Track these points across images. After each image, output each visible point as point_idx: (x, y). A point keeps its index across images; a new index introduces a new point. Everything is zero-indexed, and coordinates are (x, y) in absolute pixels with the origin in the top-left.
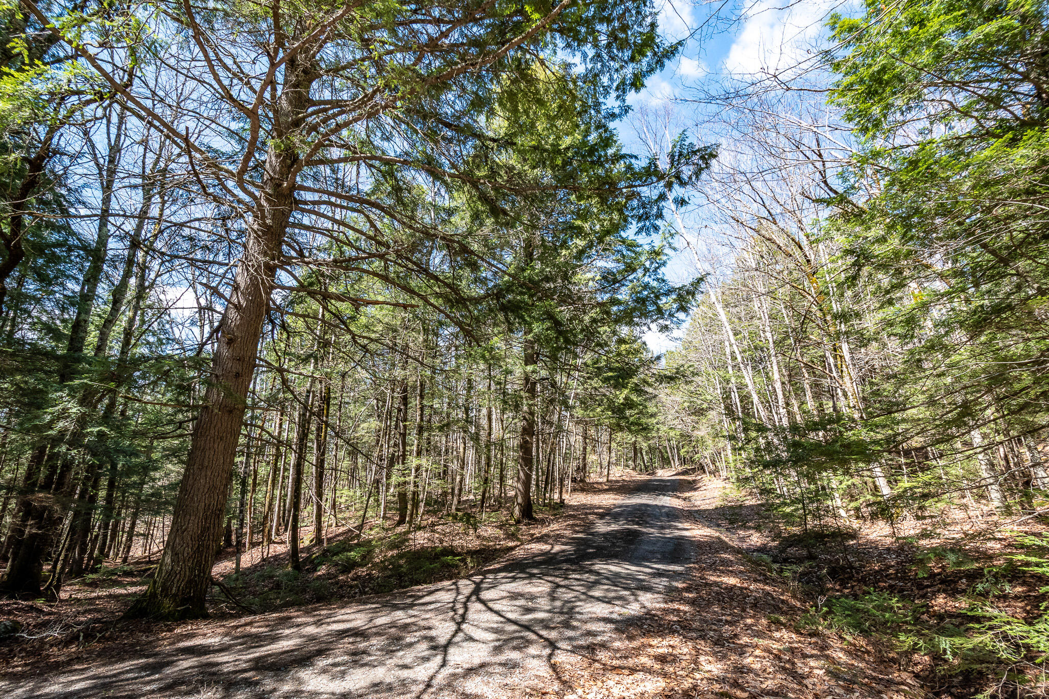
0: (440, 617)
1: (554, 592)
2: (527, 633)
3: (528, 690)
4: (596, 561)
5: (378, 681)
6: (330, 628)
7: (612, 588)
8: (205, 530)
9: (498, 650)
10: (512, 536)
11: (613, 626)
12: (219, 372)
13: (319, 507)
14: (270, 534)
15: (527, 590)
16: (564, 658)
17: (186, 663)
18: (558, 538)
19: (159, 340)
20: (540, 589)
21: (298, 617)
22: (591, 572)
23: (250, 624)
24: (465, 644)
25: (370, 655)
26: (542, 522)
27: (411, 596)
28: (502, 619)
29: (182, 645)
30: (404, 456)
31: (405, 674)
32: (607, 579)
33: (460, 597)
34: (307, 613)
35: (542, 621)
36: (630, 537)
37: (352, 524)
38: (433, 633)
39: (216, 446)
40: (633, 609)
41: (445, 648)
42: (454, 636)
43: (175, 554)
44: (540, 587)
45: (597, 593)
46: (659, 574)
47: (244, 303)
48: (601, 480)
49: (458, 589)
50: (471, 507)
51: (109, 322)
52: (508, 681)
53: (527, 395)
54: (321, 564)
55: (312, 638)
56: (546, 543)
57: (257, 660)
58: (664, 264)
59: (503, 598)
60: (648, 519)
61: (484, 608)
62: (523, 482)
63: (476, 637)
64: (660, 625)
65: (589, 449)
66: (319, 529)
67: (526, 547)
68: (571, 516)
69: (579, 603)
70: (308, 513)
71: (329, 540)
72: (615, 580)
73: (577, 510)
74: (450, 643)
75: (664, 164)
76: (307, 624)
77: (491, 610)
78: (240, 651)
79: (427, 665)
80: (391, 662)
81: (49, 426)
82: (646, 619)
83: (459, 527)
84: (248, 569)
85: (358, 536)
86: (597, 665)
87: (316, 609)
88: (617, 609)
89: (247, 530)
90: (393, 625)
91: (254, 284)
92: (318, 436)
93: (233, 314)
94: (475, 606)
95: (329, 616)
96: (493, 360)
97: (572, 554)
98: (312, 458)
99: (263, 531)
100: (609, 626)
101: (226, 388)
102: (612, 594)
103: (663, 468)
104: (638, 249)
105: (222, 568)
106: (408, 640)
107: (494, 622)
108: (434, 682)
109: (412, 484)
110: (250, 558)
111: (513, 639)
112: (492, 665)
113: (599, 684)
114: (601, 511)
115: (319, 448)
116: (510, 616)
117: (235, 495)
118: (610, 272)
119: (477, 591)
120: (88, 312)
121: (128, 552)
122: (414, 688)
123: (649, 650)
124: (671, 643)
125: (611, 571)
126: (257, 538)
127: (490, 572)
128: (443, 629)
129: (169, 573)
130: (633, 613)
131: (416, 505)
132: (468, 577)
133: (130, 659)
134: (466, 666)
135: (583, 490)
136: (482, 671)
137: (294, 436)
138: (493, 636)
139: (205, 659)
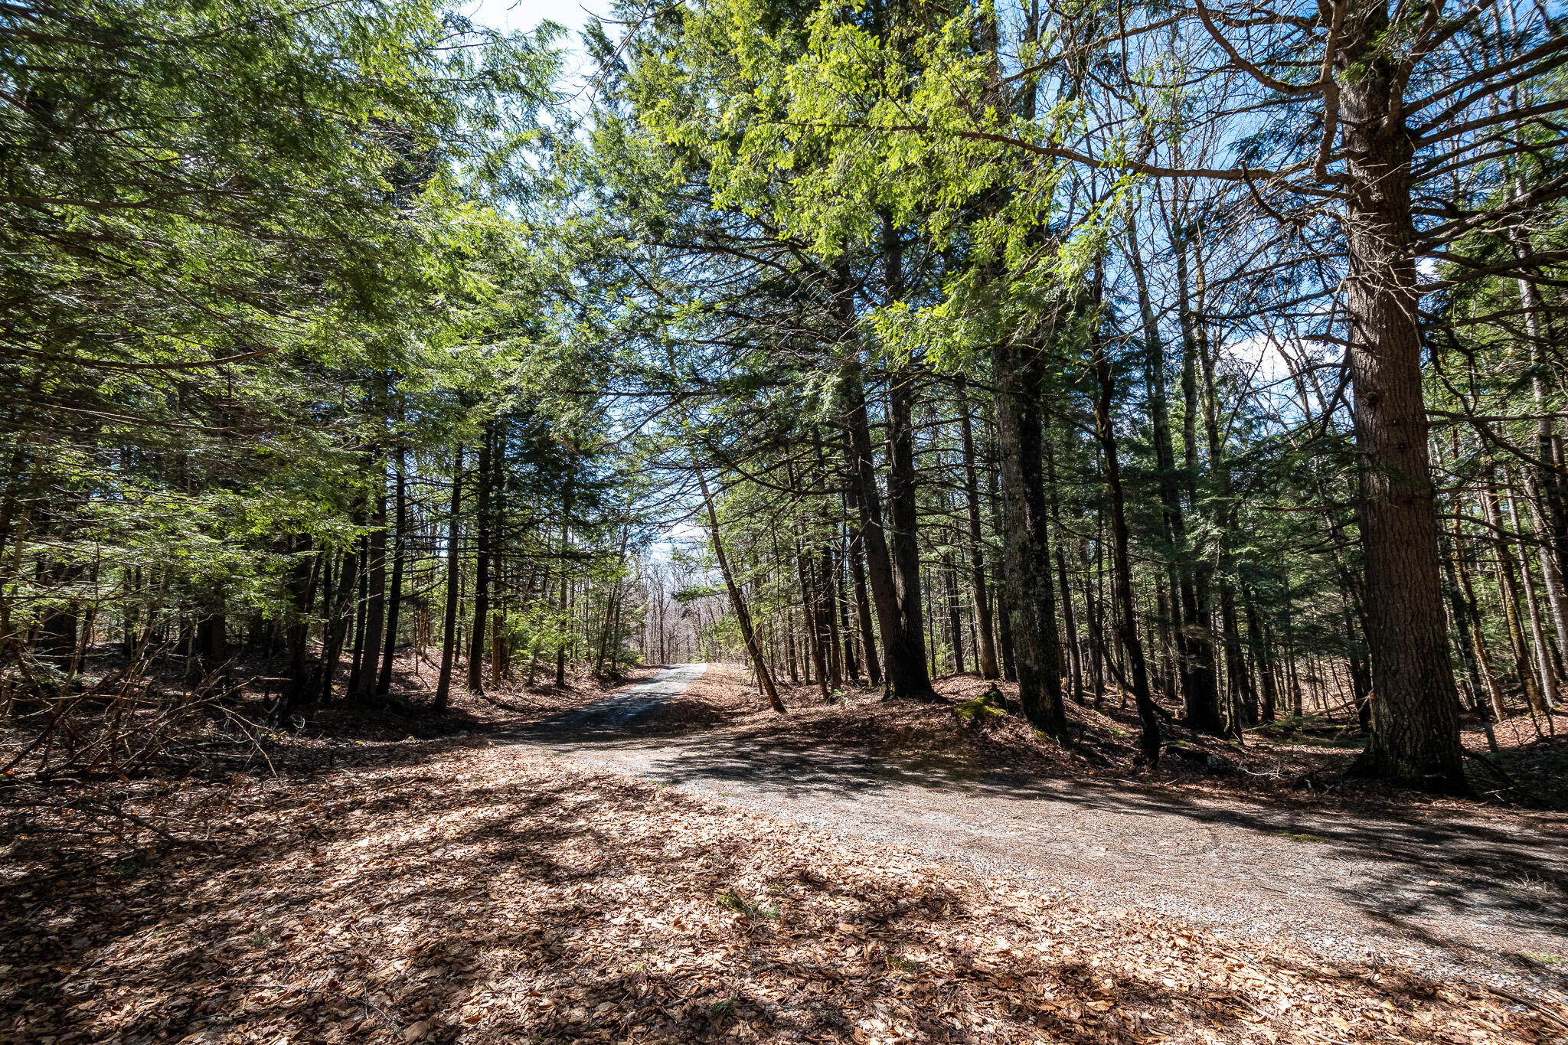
12: (1372, 450)
14: (1542, 698)
17: (1476, 844)
19: (1248, 422)
29: (1454, 821)
39: (1403, 554)
47: (1375, 339)
51: (1190, 420)
78: (1565, 852)
84: (1515, 750)
89: (1487, 687)
91: (1386, 304)
93: (1362, 359)
99: (1525, 690)
101: (1391, 470)
105: (1471, 740)
110: (1510, 732)
120: (1165, 416)
121: (1299, 703)
126: (1512, 701)
129: (1395, 726)
133: (1387, 819)
139: (1506, 847)
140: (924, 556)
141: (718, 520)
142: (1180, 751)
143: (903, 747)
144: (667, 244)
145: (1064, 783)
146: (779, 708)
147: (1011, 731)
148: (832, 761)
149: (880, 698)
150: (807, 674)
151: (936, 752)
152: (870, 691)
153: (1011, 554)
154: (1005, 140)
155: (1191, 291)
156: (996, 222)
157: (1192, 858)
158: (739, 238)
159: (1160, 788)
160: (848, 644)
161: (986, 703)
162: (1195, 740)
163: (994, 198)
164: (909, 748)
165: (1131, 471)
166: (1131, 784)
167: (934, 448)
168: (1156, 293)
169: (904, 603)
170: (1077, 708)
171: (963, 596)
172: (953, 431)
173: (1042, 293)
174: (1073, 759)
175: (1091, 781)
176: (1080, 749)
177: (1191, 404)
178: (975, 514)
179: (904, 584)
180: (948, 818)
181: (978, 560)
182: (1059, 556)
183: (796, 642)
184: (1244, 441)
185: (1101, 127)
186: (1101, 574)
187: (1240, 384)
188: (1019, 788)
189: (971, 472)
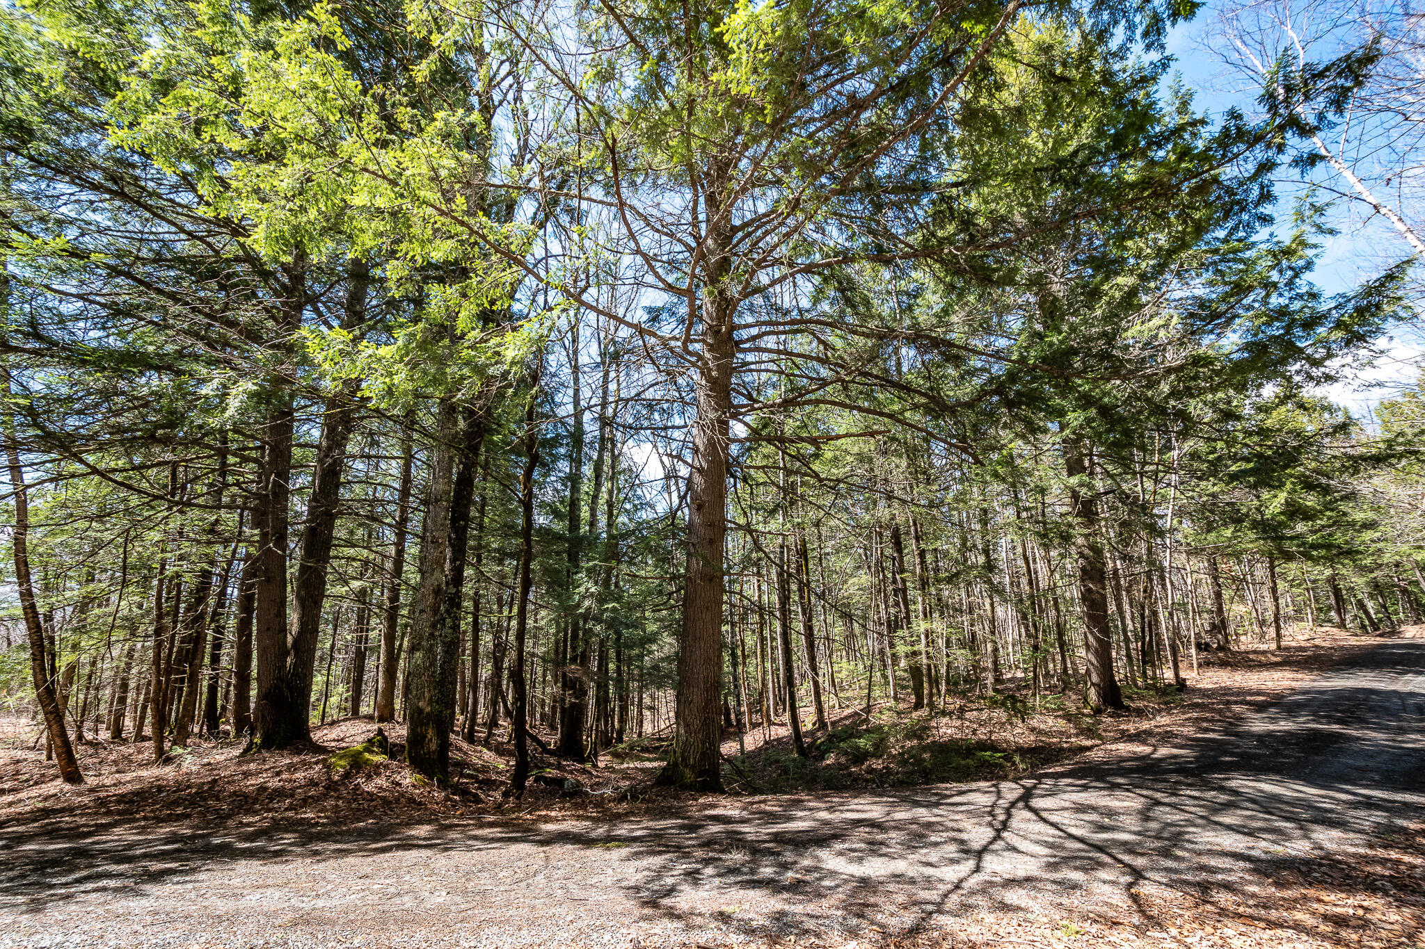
0: (975, 820)
1: (1149, 810)
2: (1098, 855)
3: (1091, 915)
4: (1235, 775)
5: (898, 872)
6: (844, 816)
7: (1261, 815)
8: (708, 702)
9: (1052, 867)
10: (1090, 732)
11: (1248, 865)
12: (694, 540)
13: (816, 684)
14: (768, 716)
15: (1103, 803)
16: (1153, 891)
17: (715, 828)
18: (1166, 737)
19: (635, 506)
20: (1126, 804)
21: (809, 801)
22: (1222, 789)
23: (764, 802)
24: (1006, 854)
25: (888, 846)
26: (1140, 713)
27: (936, 794)
28: (1061, 834)
29: (707, 812)
30: (908, 617)
31: (929, 871)
32: (1253, 801)
33: (1001, 802)
34: (818, 798)
35: (1125, 843)
36: (1313, 743)
37: (857, 706)
38: (964, 836)
39: (704, 616)
40: (1299, 848)
41: (979, 854)
42: (991, 843)
43: (687, 725)
44: (1127, 803)
45: (1227, 820)
46: (1369, 804)
47: (705, 465)
48: (1263, 647)
49: (999, 792)
50: (1019, 688)
51: (595, 498)
52: (1065, 901)
53: (1080, 520)
54: (828, 751)
55: (826, 823)
56: (1144, 743)
57: (776, 834)
58: (1309, 266)
59: (1064, 809)
60: (1369, 715)
61: (1035, 818)
62: (1096, 651)
63: (1021, 848)
64: (1348, 877)
65: (1226, 594)
66: (820, 710)
67: (1109, 747)
68: (1196, 705)
69: (1191, 829)
70: (804, 690)
71: (833, 723)
72: (1268, 804)
73: (1208, 697)
74: (985, 849)
75: (1256, 116)
76: (819, 809)
77: (1045, 821)
78: (759, 824)
79: (956, 867)
80: (916, 857)
81: (578, 606)
82: (1320, 865)
83: (1000, 714)
84: (753, 752)
85: (866, 721)
86: (1209, 907)
87: (827, 796)
88: (1263, 844)
89: (744, 708)
90: (914, 821)
91: (711, 444)
92: (801, 597)
93: (698, 479)
94: (1021, 815)
95: (842, 804)
96: (1014, 477)
97: (1191, 762)
98: (799, 625)
99: (761, 710)
100: (1241, 864)
101: (704, 558)
102: (1259, 824)
104: (1248, 254)
105: (729, 748)
106: (933, 839)
107: (1048, 835)
108: (964, 884)
109: (924, 656)
110: (753, 740)
111: (1076, 858)
112: (1041, 880)
113: (1209, 929)
114: (1261, 698)
115: (804, 613)
116: (1073, 831)
117: (727, 667)
118: (1202, 303)
119: (1026, 797)
120: (578, 491)
121: (641, 726)
122: (940, 886)
123: (1315, 906)
124: (1365, 904)
125: (1262, 791)
126: (756, 718)
127: (1047, 775)
128: (978, 834)
129: (686, 743)
130: (1294, 853)
131: (935, 682)
132: (1015, 780)
133: (670, 818)
134: (1007, 876)
135: (1223, 664)
136: (1028, 885)
137: (775, 598)
138: (1047, 851)
139: (730, 827)
140: (331, 590)
141: (32, 520)
142: (545, 779)
143: (249, 812)
144: (31, 158)
145: (428, 827)
146: (73, 776)
147: (388, 777)
148: (131, 846)
149: (237, 752)
150: (140, 727)
151: (291, 814)
152: (230, 744)
153: (424, 596)
154: (470, 229)
155: (611, 399)
156: (452, 291)
157: (523, 884)
158: (159, 196)
159: (517, 818)
160: (213, 689)
161: (367, 750)
162: (559, 767)
163: (454, 272)
164: (256, 813)
165: (545, 532)
166: (491, 818)
167: (367, 481)
168: (586, 393)
169: (295, 641)
170: (465, 746)
171: (372, 635)
172: (394, 467)
173: (487, 365)
174: (447, 799)
175: (456, 821)
176: (457, 789)
177: (598, 485)
178: (400, 552)
179: (301, 619)
180: (277, 894)
181: (394, 598)
182: (476, 601)
183: (132, 684)
184: (630, 520)
185: (564, 255)
186: (510, 618)
187: (632, 474)
188: (378, 841)
189: (403, 510)
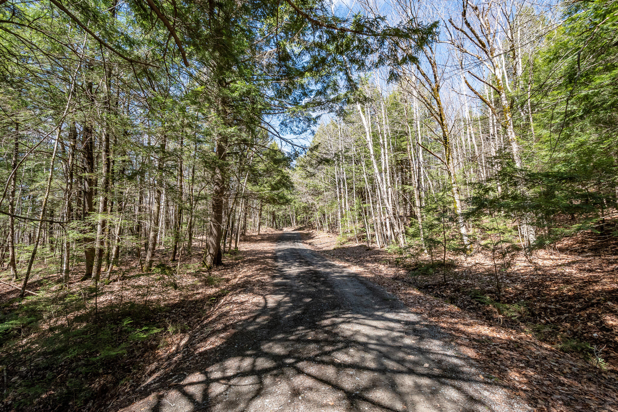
10: (208, 283)
18: (261, 286)
26: (230, 266)
48: (254, 234)
56: (253, 293)
60: (309, 260)
67: (234, 299)
68: (251, 260)
73: (251, 255)
103: (286, 227)
114: (270, 255)
135: (245, 240)
